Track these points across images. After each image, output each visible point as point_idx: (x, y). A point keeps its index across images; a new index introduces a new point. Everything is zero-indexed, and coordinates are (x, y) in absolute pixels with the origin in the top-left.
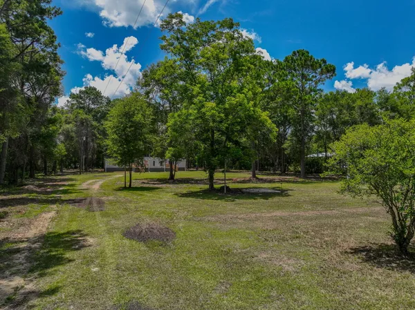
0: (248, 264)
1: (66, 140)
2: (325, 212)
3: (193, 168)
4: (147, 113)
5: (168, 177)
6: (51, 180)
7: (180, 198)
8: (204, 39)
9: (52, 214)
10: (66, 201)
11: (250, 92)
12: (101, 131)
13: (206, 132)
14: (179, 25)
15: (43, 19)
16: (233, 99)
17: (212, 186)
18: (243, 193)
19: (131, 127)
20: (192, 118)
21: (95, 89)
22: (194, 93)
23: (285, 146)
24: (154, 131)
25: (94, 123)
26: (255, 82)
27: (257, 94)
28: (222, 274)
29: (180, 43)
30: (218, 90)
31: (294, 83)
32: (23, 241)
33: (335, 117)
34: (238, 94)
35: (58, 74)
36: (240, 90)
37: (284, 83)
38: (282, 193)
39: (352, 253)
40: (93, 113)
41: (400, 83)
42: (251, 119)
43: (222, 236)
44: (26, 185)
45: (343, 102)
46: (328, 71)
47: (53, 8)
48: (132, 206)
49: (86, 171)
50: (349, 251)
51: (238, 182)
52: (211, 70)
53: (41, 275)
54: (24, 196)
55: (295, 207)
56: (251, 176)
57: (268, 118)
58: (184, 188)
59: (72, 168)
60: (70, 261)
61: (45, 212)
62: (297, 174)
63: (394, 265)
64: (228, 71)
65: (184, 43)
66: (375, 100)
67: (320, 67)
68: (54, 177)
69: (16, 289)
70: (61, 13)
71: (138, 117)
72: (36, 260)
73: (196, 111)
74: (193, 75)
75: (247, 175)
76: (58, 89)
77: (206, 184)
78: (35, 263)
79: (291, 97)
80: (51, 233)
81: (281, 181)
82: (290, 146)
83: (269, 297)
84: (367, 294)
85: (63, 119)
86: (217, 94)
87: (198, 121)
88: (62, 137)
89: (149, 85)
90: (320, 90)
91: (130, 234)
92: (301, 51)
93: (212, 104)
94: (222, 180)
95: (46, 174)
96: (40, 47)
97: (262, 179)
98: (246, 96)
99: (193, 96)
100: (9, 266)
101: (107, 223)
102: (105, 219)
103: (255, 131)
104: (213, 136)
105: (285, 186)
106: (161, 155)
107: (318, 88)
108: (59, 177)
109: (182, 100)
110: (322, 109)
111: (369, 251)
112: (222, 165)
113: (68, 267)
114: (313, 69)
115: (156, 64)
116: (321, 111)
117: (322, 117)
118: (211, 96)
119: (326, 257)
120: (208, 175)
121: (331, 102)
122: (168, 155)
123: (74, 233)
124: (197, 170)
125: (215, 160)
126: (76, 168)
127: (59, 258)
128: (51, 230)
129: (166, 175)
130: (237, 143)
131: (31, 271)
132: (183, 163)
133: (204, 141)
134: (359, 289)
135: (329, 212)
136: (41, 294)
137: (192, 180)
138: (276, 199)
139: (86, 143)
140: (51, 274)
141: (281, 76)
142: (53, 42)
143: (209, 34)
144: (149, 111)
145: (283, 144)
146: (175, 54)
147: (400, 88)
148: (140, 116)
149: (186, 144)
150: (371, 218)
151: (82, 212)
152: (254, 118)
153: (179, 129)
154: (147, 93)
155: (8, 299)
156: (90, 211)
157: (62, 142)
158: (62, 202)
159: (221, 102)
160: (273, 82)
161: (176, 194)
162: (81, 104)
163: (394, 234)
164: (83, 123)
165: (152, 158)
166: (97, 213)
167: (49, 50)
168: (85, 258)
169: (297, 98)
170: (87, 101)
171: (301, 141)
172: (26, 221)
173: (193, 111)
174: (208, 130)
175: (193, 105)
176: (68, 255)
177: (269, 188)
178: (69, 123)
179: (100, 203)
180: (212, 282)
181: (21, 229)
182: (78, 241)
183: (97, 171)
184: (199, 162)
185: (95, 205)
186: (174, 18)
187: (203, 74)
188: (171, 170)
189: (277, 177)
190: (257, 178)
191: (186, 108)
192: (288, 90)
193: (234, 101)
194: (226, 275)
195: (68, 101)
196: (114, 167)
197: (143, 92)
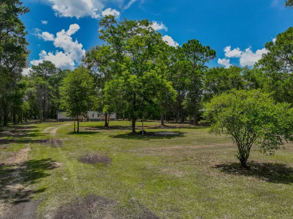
0: (156, 174)
1: (29, 99)
2: (205, 146)
3: (121, 118)
4: (90, 81)
5: (104, 125)
6: (20, 128)
7: (112, 139)
8: (129, 32)
9: (28, 149)
10: (35, 141)
11: (160, 69)
12: (55, 93)
13: (130, 94)
14: (112, 23)
15: (16, 15)
16: (148, 73)
17: (134, 130)
18: (155, 135)
19: (79, 90)
20: (121, 85)
21: (50, 63)
22: (122, 69)
23: (183, 104)
24: (94, 94)
25: (50, 87)
26: (163, 61)
27: (164, 70)
28: (140, 180)
29: (112, 35)
30: (139, 67)
31: (189, 62)
32: (14, 165)
33: (216, 84)
34: (152, 70)
35: (25, 53)
36: (153, 68)
37: (182, 62)
38: (180, 135)
39: (215, 167)
40: (49, 80)
41: (258, 62)
42: (161, 86)
43: (141, 160)
44: (3, 131)
45: (221, 75)
46: (211, 55)
47: (23, 8)
48: (81, 144)
49: (44, 121)
50: (214, 166)
51: (152, 128)
52: (133, 53)
53: (33, 183)
54: (5, 138)
55: (187, 143)
56: (161, 124)
57: (171, 86)
58: (116, 132)
59: (32, 119)
60: (48, 175)
61: (23, 148)
62: (191, 122)
63: (237, 173)
64: (145, 54)
65: (116, 35)
66: (242, 74)
67: (206, 51)
68: (22, 126)
69: (20, 190)
70: (29, 11)
71: (84, 84)
72: (27, 175)
73: (123, 81)
74: (121, 57)
75: (158, 123)
76: (24, 63)
77: (130, 129)
78: (27, 177)
79: (186, 71)
80: (31, 160)
81: (180, 128)
82: (186, 104)
83: (166, 189)
84: (218, 186)
85: (27, 84)
86: (137, 69)
87: (125, 88)
88: (27, 97)
89: (91, 61)
90: (206, 66)
91: (82, 160)
92: (193, 40)
93: (134, 76)
94: (141, 127)
95: (15, 124)
96: (13, 34)
97: (167, 126)
98: (157, 72)
99: (121, 71)
100: (10, 179)
101: (67, 154)
102: (65, 152)
103: (163, 94)
104: (135, 97)
105: (182, 130)
106: (100, 110)
107: (205, 65)
108: (25, 125)
109: (114, 73)
110: (208, 79)
111: (225, 166)
112: (140, 116)
113: (48, 178)
114: (201, 53)
115: (95, 47)
116: (207, 80)
117: (208, 84)
118: (134, 70)
119: (201, 170)
120: (131, 123)
121: (213, 75)
122: (104, 110)
123: (47, 160)
124: (123, 120)
125: (136, 113)
126: (35, 119)
127: (41, 174)
128: (31, 159)
129: (103, 123)
130: (151, 102)
131: (26, 180)
132: (114, 116)
133: (129, 101)
134: (215, 184)
135: (207, 146)
136: (35, 192)
137: (121, 127)
138: (176, 138)
139: (44, 101)
140: (38, 182)
141: (180, 57)
142: (23, 30)
143: (133, 29)
144: (91, 80)
145: (182, 102)
146: (110, 43)
147: (258, 66)
148: (85, 83)
149: (117, 103)
150: (232, 149)
151: (48, 148)
152: (162, 86)
153: (112, 93)
154: (89, 67)
155: (17, 194)
156: (53, 147)
157: (26, 100)
158: (33, 142)
159: (140, 74)
160: (175, 61)
161: (110, 136)
162: (41, 73)
163: (239, 156)
164: (42, 87)
165: (92, 112)
166: (59, 149)
167: (20, 36)
168: (57, 173)
169: (191, 71)
170: (45, 71)
171: (193, 100)
172: (12, 154)
173: (121, 80)
174: (132, 94)
175: (122, 77)
176: (46, 172)
177: (172, 132)
178: (32, 87)
179: (59, 142)
180: (134, 184)
181: (10, 158)
182: (50, 165)
183: (52, 121)
184: (125, 115)
185: (56, 143)
186: (109, 18)
187: (128, 55)
188: (106, 120)
189: (177, 125)
190: (165, 126)
191: (117, 78)
192: (185, 66)
193: (148, 74)
194: (143, 179)
195: (30, 71)
196: (67, 118)
197: (86, 66)
